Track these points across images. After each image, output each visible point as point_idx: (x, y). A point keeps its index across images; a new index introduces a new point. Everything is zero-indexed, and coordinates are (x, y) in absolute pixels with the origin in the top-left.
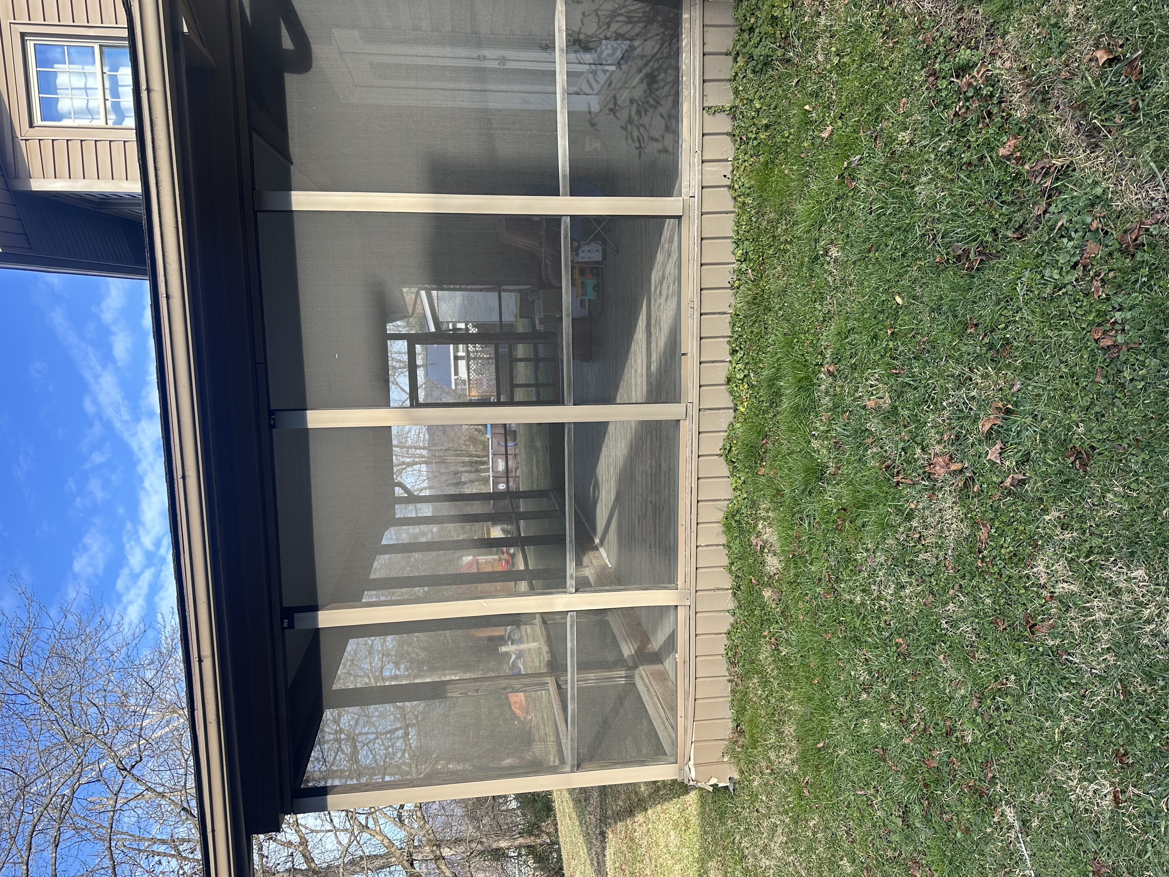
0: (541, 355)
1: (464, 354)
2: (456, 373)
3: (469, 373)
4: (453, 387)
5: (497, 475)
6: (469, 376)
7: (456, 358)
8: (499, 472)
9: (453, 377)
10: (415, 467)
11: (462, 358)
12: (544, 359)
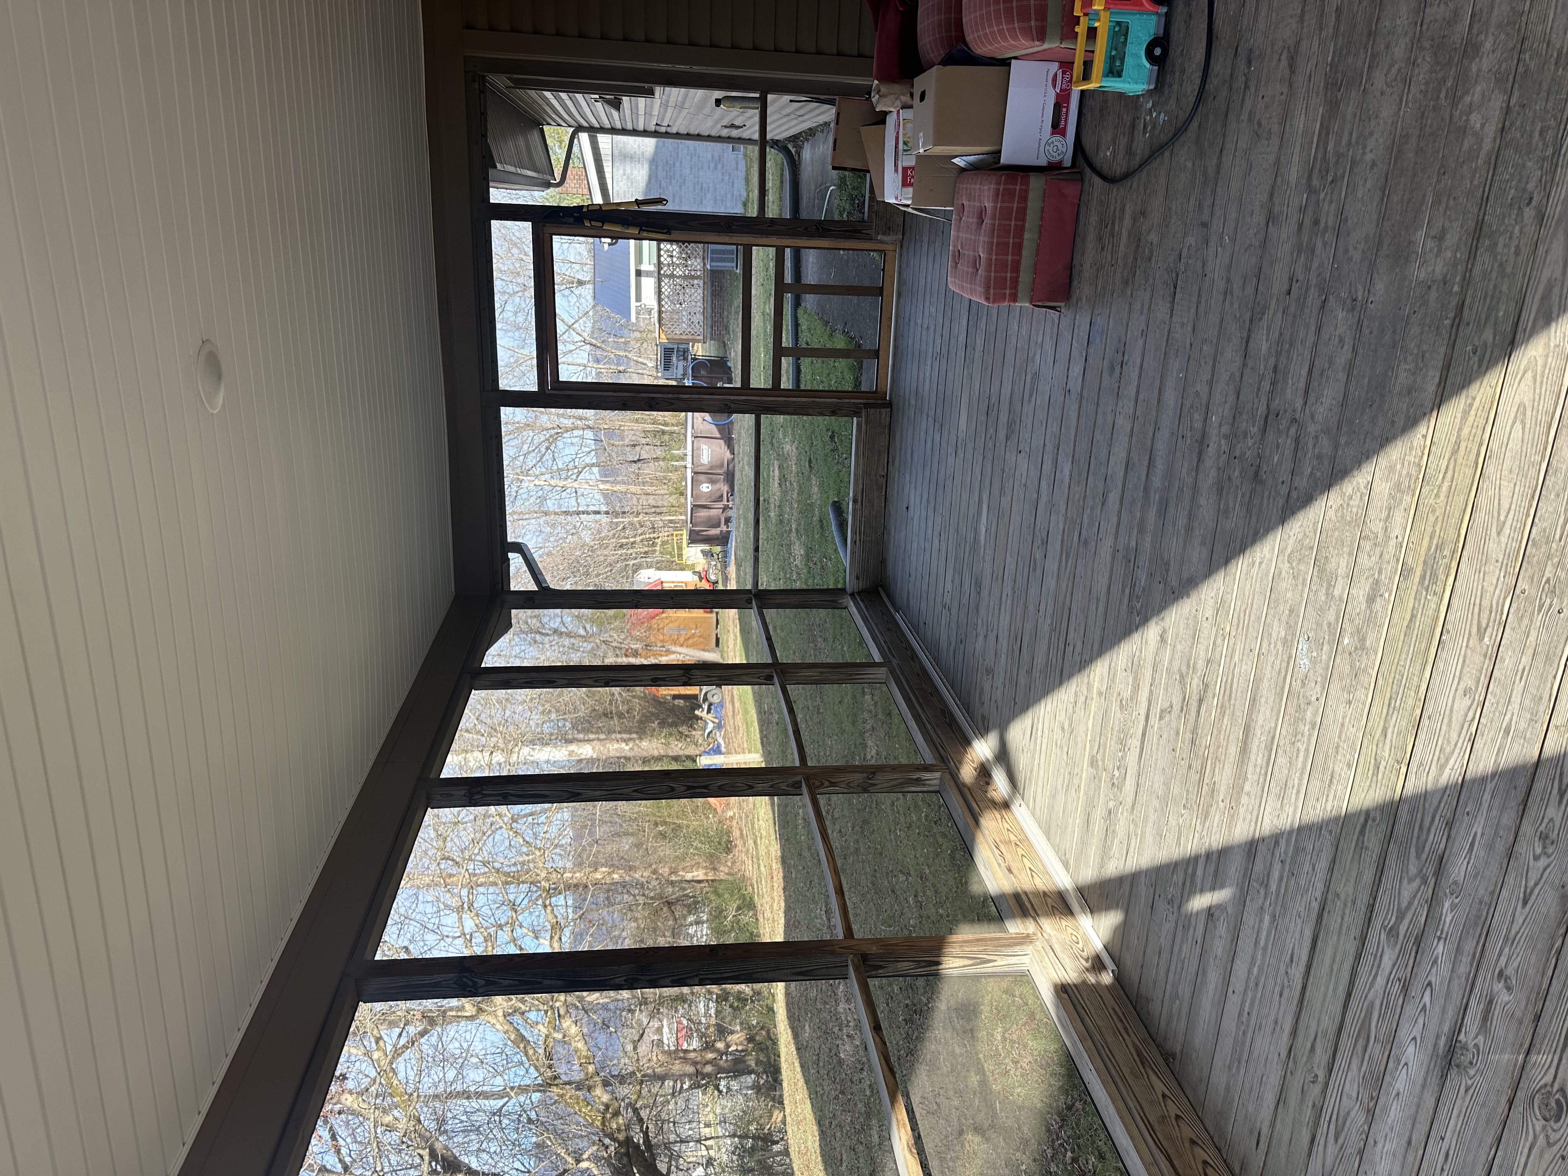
0: (811, 276)
1: (652, 268)
2: (638, 299)
3: (660, 300)
4: (633, 319)
5: (699, 469)
6: (660, 305)
7: (639, 273)
8: (703, 465)
9: (633, 304)
10: (576, 433)
11: (648, 274)
12: (815, 289)
